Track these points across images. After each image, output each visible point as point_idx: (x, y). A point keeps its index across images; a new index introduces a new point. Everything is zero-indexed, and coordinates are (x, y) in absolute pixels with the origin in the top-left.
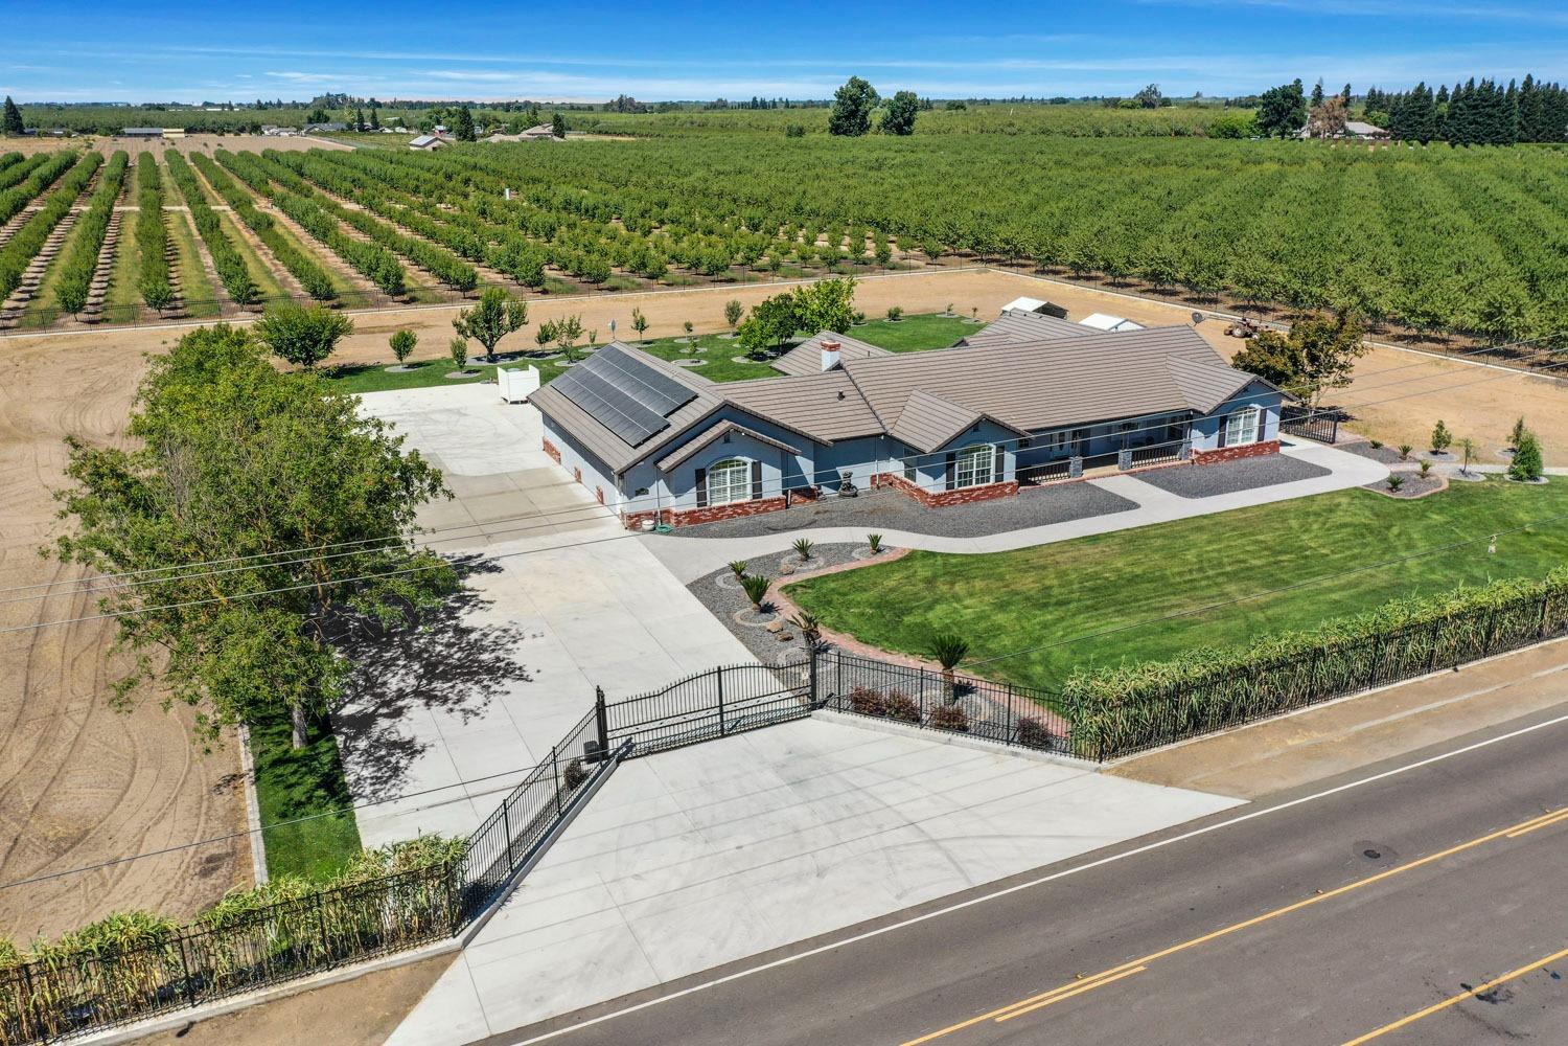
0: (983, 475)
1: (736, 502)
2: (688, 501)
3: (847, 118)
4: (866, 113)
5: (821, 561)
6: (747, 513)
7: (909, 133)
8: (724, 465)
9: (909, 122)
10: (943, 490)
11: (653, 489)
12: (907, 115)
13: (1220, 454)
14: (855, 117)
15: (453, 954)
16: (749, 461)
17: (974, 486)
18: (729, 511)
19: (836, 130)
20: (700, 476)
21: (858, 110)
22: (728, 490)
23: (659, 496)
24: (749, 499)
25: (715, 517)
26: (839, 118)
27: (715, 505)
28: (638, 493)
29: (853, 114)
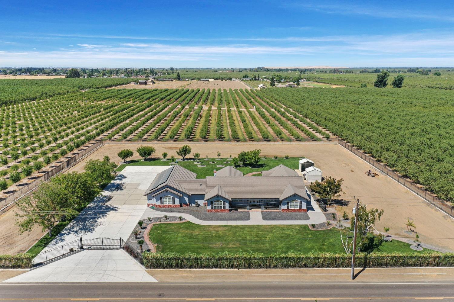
0: (220, 207)
1: (169, 204)
2: (159, 203)
3: (380, 82)
4: (386, 81)
5: (153, 221)
6: (171, 207)
7: (400, 87)
8: (166, 197)
9: (401, 83)
10: (210, 209)
11: (153, 199)
12: (400, 81)
13: (288, 210)
14: (382, 82)
15: (27, 271)
16: (172, 197)
17: (218, 209)
18: (167, 206)
19: (376, 85)
20: (161, 198)
21: (383, 80)
22: (167, 201)
23: (153, 201)
24: (172, 204)
25: (164, 207)
26: (377, 82)
27: (165, 204)
28: (150, 200)
29: (381, 81)
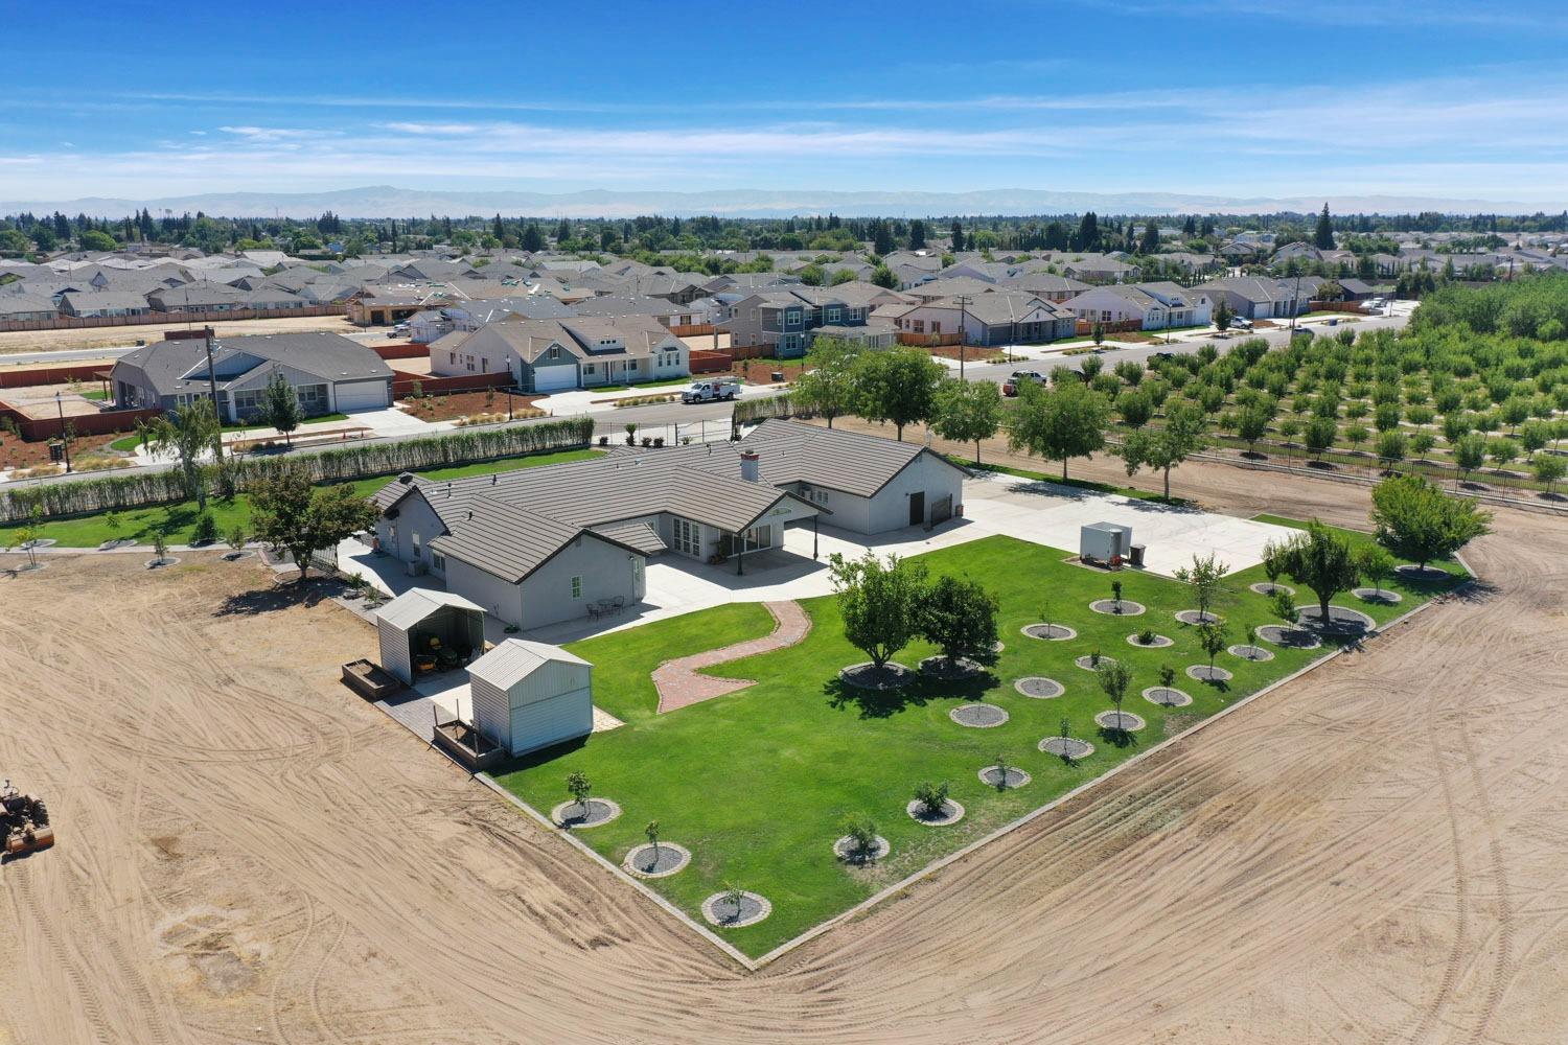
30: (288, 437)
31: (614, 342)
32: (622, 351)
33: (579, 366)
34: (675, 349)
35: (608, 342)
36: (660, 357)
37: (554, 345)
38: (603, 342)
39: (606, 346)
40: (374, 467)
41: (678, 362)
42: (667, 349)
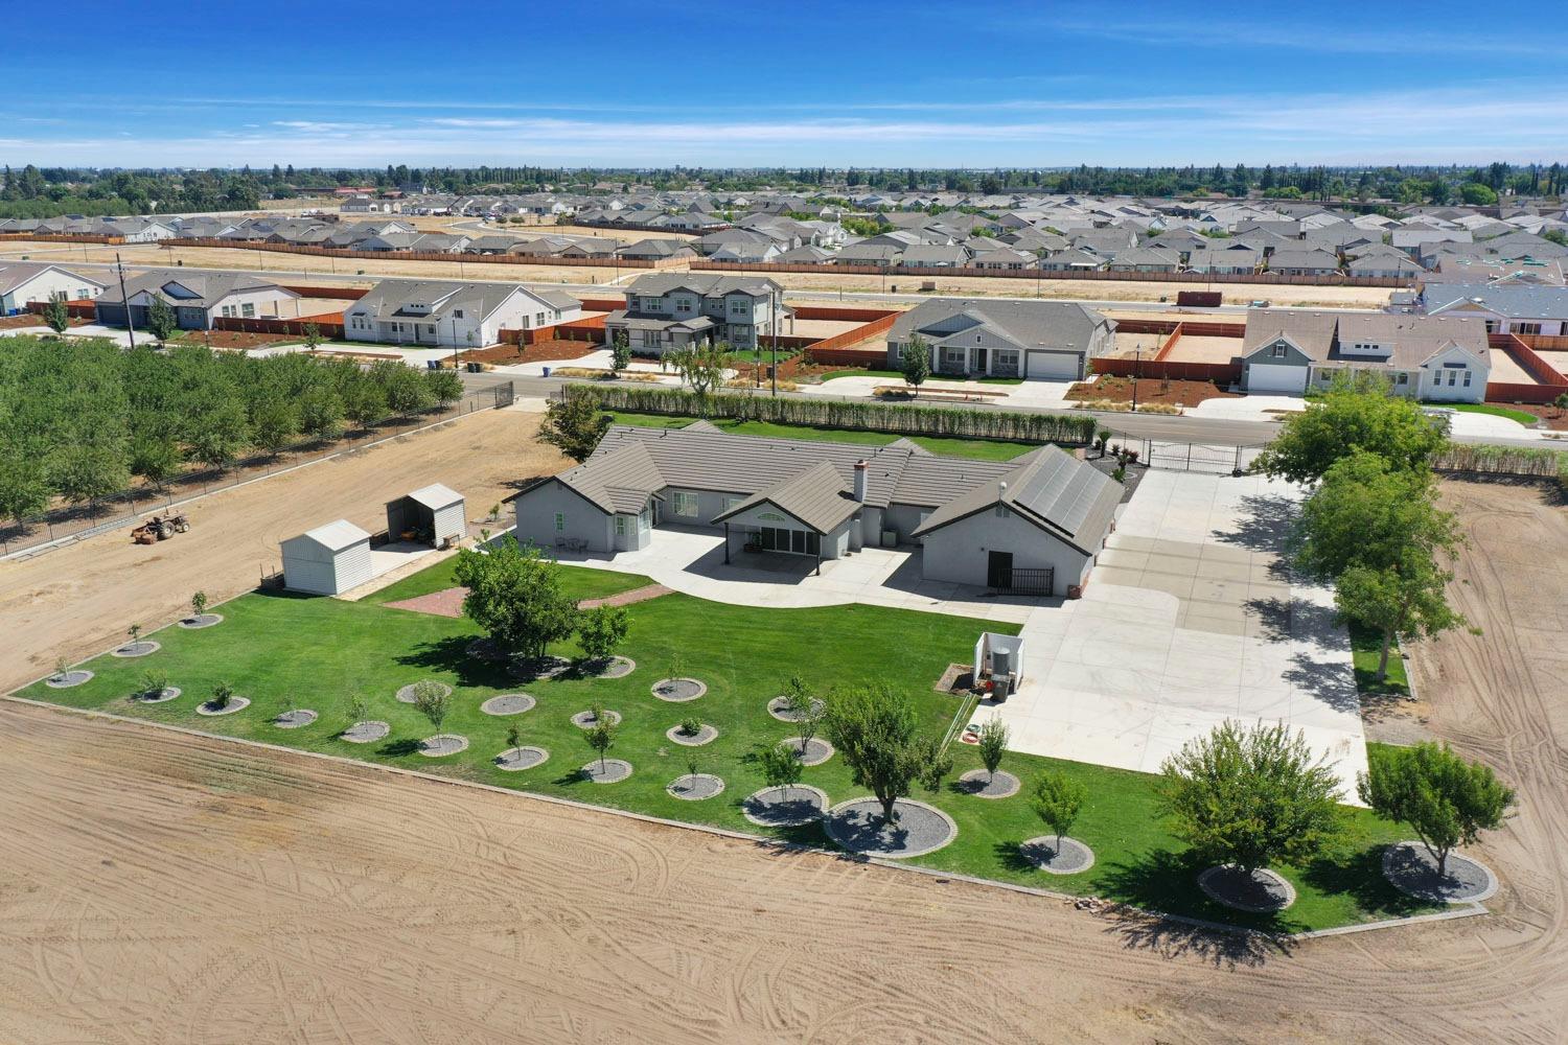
30: (917, 389)
31: (1376, 347)
32: (1383, 359)
33: (1309, 369)
34: (1464, 366)
35: (1367, 347)
36: (1438, 373)
37: (1279, 342)
38: (1358, 346)
39: (1362, 351)
40: (870, 424)
41: (1467, 383)
42: (1447, 365)
